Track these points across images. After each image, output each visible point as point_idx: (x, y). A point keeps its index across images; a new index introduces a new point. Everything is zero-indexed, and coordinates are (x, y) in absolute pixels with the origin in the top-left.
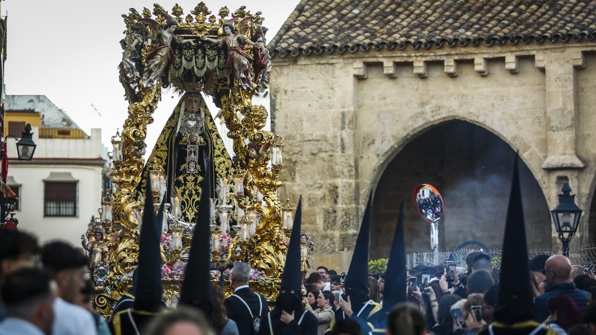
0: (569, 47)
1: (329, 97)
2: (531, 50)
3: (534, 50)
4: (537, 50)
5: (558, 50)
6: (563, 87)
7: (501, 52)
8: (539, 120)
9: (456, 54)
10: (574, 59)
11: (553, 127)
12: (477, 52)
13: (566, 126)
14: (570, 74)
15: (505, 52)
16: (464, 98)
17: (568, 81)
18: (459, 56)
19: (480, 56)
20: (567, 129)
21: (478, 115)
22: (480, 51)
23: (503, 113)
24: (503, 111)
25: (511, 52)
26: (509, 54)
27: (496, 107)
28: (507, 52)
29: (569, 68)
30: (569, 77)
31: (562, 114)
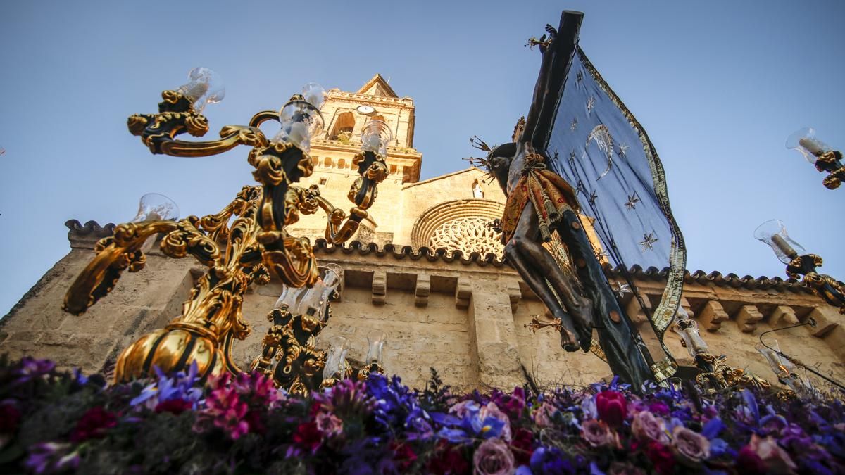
0: (502, 274)
1: (135, 290)
2: (453, 271)
3: (458, 272)
4: (461, 272)
5: (488, 276)
6: (498, 317)
7: (413, 268)
8: (454, 369)
9: (350, 264)
10: (509, 289)
11: (490, 368)
12: (379, 264)
13: (510, 369)
14: (507, 304)
15: (419, 269)
16: (344, 328)
17: (506, 311)
18: (353, 266)
19: (384, 269)
20: (511, 374)
21: (360, 352)
22: (384, 264)
23: (400, 354)
24: (400, 351)
25: (427, 270)
26: (423, 272)
27: (390, 344)
28: (421, 269)
29: (505, 298)
30: (506, 308)
31: (502, 352)
